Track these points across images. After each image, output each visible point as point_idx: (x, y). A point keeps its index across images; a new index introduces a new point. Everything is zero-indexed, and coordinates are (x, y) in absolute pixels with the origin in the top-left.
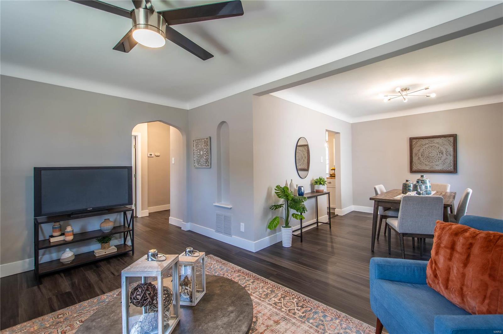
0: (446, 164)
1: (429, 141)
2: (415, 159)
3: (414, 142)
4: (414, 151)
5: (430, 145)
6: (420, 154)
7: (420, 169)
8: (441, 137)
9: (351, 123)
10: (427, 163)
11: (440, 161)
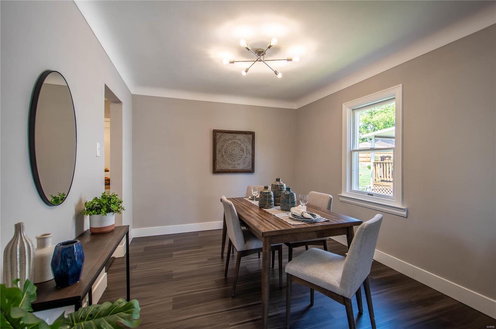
0: (246, 163)
2: (218, 156)
3: (219, 135)
5: (233, 141)
6: (223, 150)
7: (223, 169)
8: (242, 133)
9: (132, 94)
10: (230, 162)
11: (242, 159)
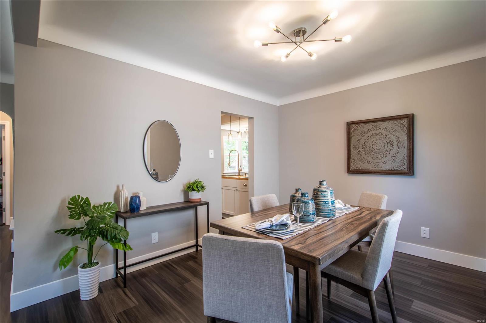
0: (397, 161)
1: (373, 127)
2: (354, 153)
3: (353, 127)
4: (352, 142)
5: (375, 132)
6: (360, 146)
7: (361, 168)
8: (390, 119)
9: (278, 106)
10: (370, 159)
11: (389, 157)
